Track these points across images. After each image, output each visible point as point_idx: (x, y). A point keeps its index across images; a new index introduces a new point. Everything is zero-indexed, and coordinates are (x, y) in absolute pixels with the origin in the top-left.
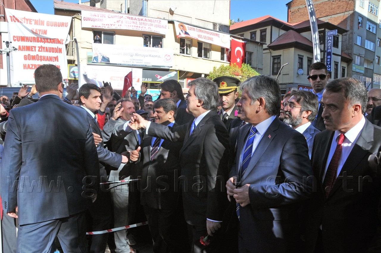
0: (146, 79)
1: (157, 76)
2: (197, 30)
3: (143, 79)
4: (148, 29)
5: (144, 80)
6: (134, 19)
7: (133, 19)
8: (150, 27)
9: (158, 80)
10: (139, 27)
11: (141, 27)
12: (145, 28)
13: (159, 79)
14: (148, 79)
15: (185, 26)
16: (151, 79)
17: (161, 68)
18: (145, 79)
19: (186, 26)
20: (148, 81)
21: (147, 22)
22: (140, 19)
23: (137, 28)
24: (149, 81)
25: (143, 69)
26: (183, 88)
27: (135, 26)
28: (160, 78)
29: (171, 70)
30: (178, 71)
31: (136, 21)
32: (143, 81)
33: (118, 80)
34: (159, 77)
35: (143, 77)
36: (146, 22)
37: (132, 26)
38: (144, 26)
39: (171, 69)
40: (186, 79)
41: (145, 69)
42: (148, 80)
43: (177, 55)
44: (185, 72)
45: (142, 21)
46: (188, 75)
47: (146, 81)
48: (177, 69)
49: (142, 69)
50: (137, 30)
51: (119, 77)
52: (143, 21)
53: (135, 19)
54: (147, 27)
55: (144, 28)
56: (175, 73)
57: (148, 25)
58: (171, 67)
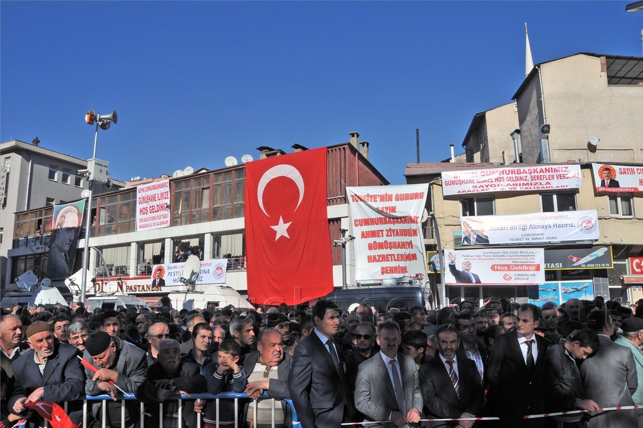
0: (552, 264)
1: (572, 258)
2: (639, 171)
3: (547, 265)
4: (545, 186)
5: (549, 267)
6: (522, 171)
7: (521, 173)
8: (548, 181)
9: (575, 265)
10: (530, 184)
11: (533, 184)
12: (541, 184)
13: (576, 262)
14: (556, 264)
15: (613, 169)
16: (561, 264)
17: (578, 243)
18: (550, 265)
19: (616, 168)
20: (556, 268)
21: (545, 174)
22: (532, 171)
23: (527, 186)
24: (558, 267)
25: (545, 249)
26: (626, 274)
27: (523, 184)
28: (578, 260)
29: (596, 245)
30: (611, 246)
31: (525, 174)
32: (547, 268)
33: (504, 270)
34: (575, 259)
35: (546, 262)
36: (542, 174)
37: (518, 185)
38: (539, 181)
39: (595, 243)
40: (629, 259)
41: (549, 248)
42: (555, 266)
43: (605, 219)
44: (624, 246)
45: (536, 174)
46: (632, 251)
47: (553, 268)
48: (608, 243)
49: (543, 249)
50: (527, 190)
51: (504, 265)
52: (537, 172)
53: (524, 172)
54: (544, 182)
55: (539, 184)
56: (606, 249)
57: (545, 179)
58: (596, 240)
